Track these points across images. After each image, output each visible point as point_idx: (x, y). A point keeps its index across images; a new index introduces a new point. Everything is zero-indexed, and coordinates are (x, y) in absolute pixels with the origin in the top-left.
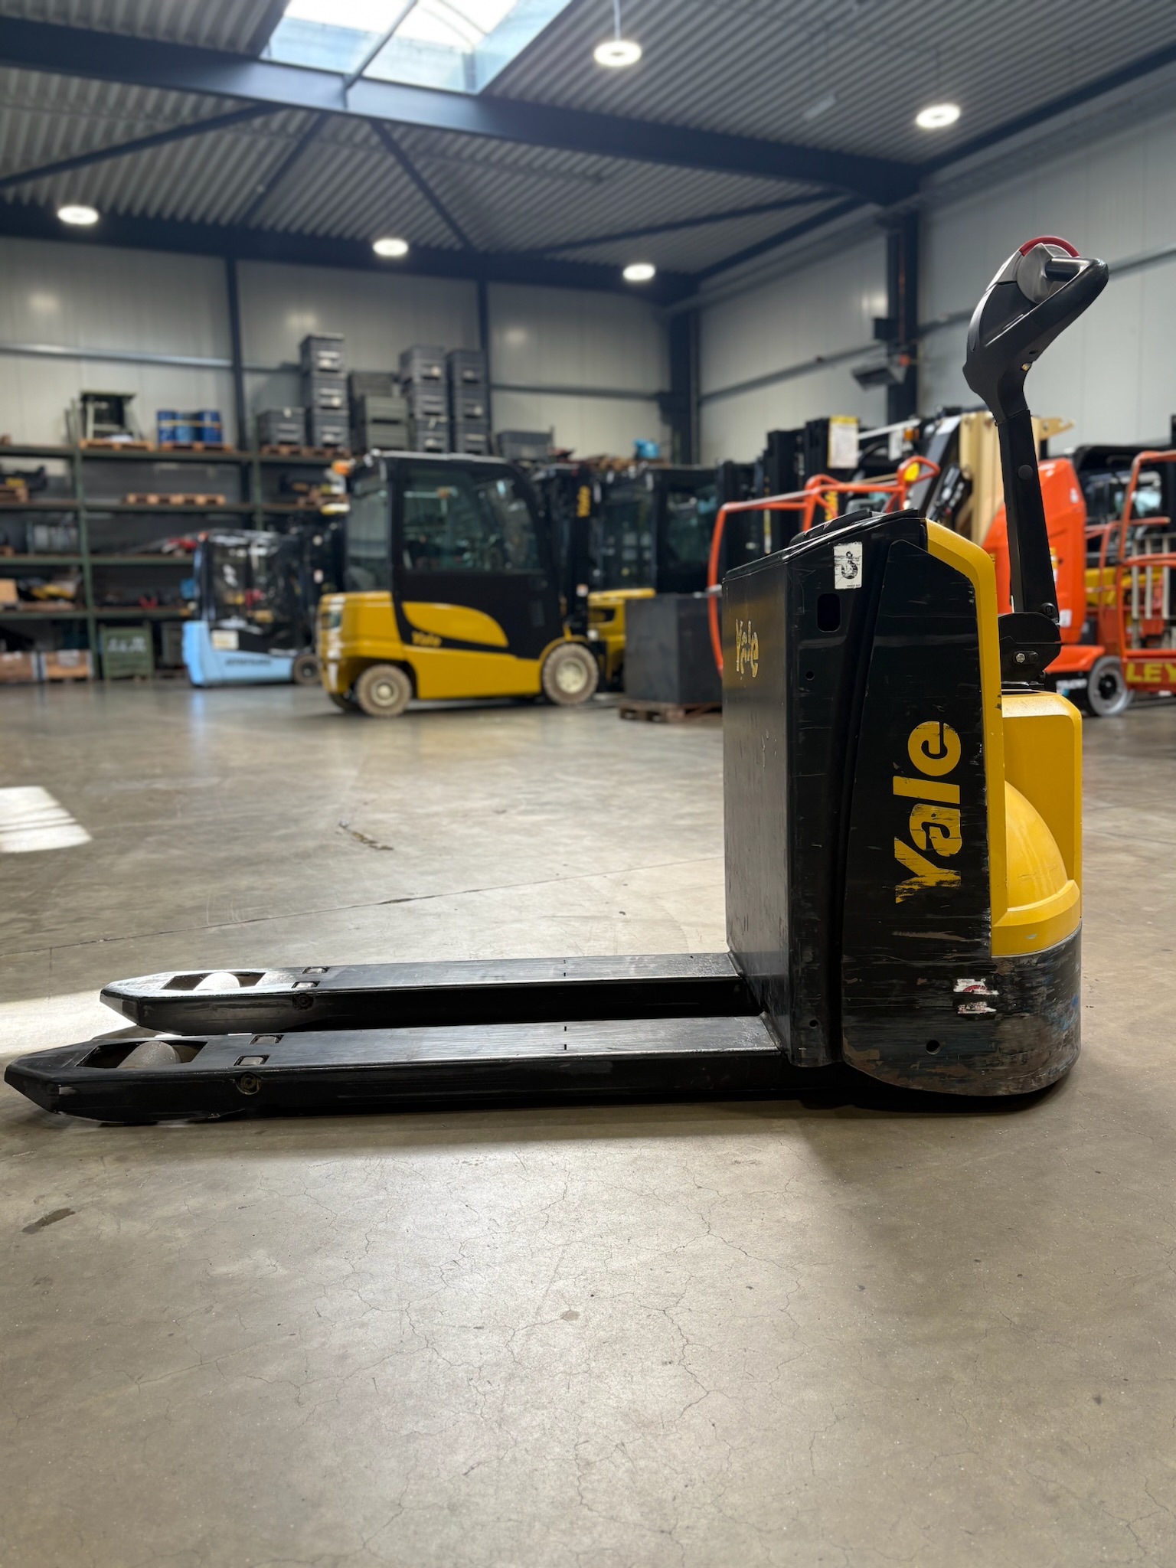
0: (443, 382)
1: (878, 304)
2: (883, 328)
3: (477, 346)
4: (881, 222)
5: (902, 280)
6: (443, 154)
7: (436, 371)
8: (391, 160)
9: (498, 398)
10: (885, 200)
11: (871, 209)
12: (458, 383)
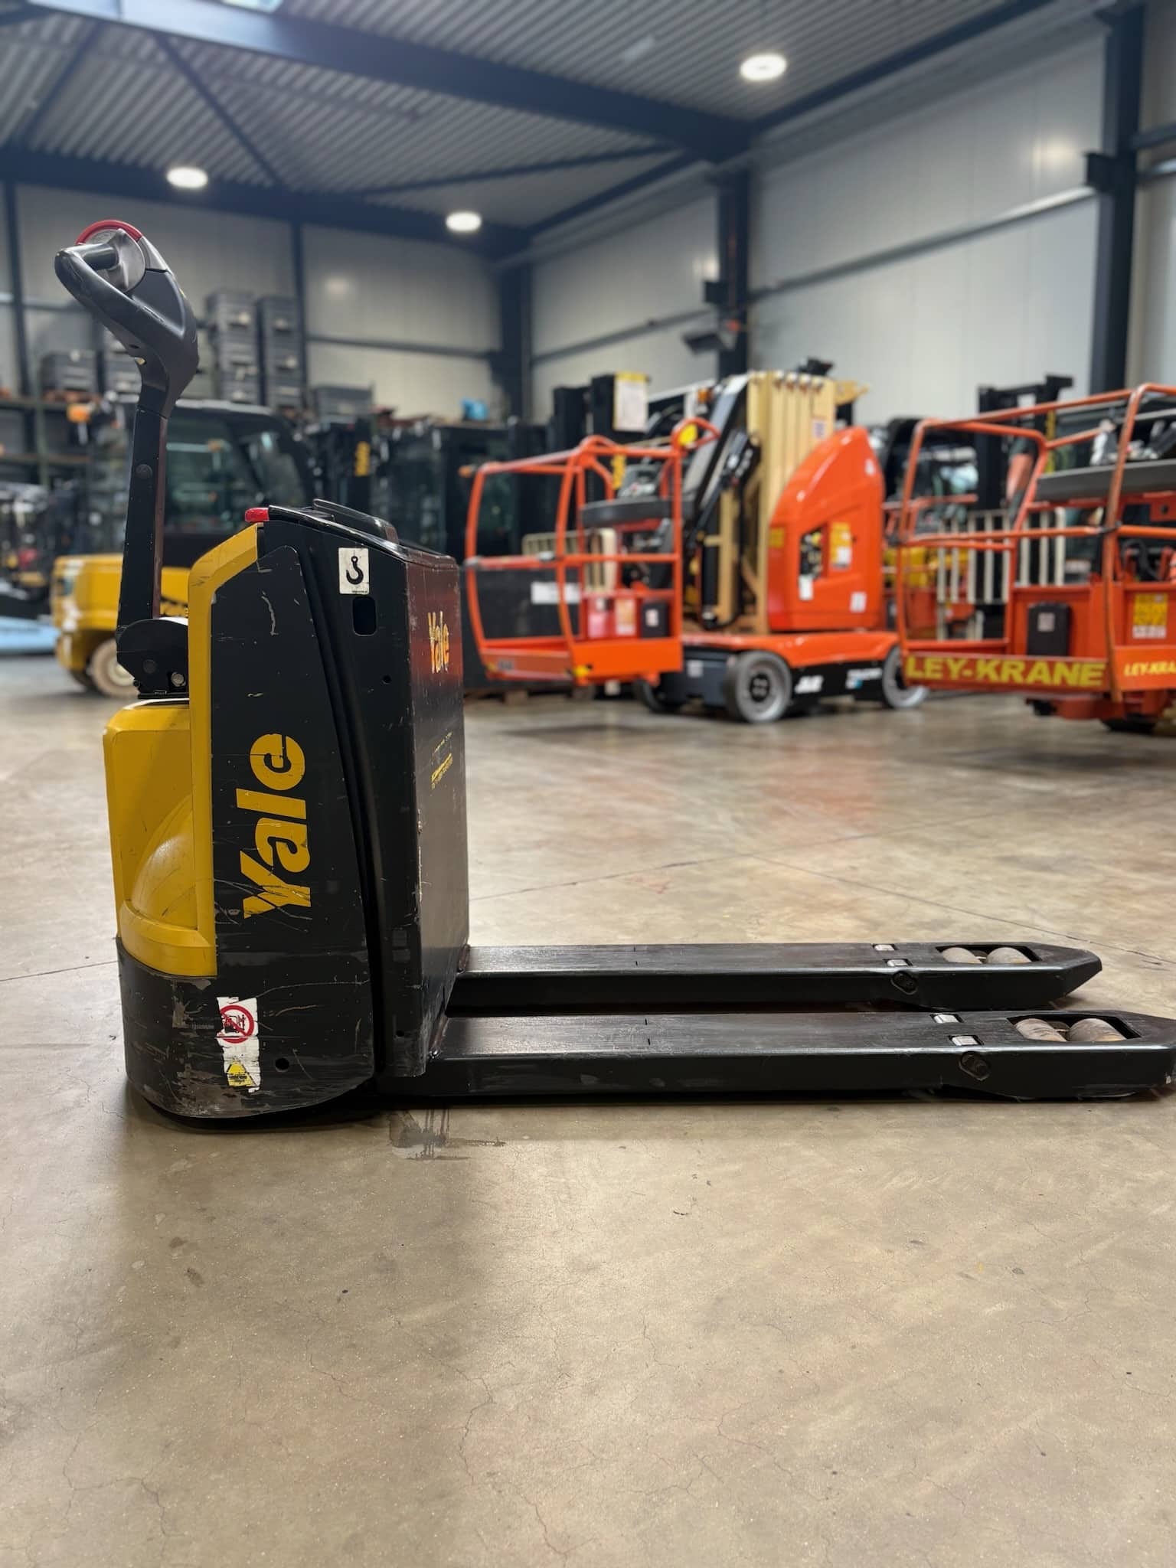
0: (253, 330)
1: (710, 268)
2: (713, 292)
3: (290, 293)
4: (711, 180)
5: (733, 243)
6: (241, 75)
7: (245, 318)
8: (182, 81)
9: (315, 351)
10: (716, 158)
11: (702, 167)
12: (269, 332)
